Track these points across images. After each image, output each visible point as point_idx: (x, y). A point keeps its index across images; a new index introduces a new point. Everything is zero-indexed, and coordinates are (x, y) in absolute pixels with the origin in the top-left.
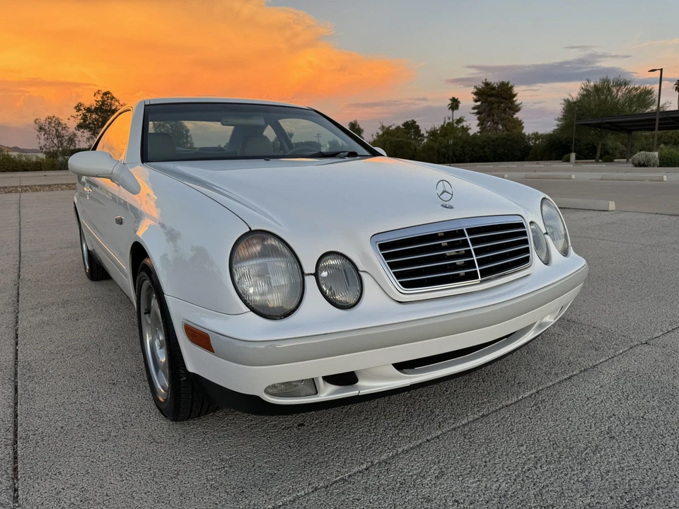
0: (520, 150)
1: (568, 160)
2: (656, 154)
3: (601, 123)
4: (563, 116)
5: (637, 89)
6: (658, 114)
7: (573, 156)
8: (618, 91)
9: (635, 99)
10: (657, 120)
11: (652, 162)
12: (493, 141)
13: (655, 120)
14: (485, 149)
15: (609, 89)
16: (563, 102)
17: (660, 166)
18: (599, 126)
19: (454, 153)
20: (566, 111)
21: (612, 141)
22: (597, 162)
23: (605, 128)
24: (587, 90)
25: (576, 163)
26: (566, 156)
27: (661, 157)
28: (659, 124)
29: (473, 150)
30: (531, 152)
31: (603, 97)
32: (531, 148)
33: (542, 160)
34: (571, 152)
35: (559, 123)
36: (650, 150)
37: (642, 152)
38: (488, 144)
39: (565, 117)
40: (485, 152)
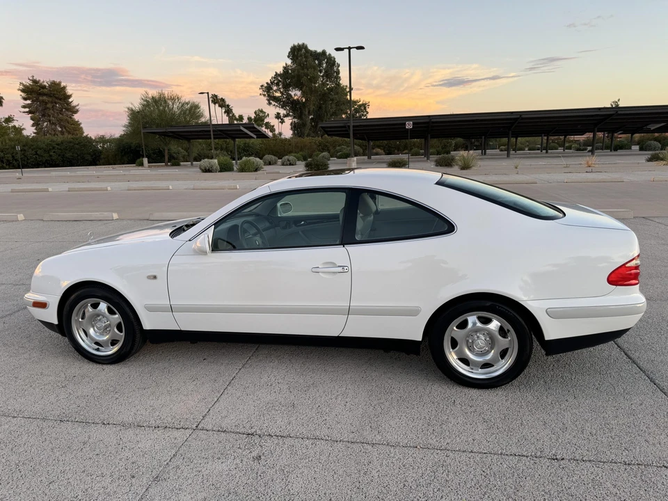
0: (90, 154)
1: (141, 164)
2: (216, 161)
3: (165, 132)
4: (129, 123)
5: (187, 104)
6: (211, 127)
7: (145, 160)
8: (173, 104)
9: (188, 112)
10: (212, 133)
11: (214, 168)
12: (58, 145)
13: (210, 131)
14: (52, 153)
15: (165, 102)
16: (127, 110)
17: (221, 171)
18: (164, 134)
19: (13, 157)
20: (131, 119)
21: (175, 147)
22: (167, 165)
23: (169, 136)
24: (146, 101)
25: (149, 167)
26: (138, 160)
27: (219, 164)
28: (214, 135)
29: (37, 154)
30: (102, 156)
31: (161, 108)
32: (101, 152)
33: (115, 164)
34: (143, 157)
35: (124, 129)
36: (212, 158)
37: (206, 160)
38: (54, 148)
39: (131, 125)
40: (51, 156)
